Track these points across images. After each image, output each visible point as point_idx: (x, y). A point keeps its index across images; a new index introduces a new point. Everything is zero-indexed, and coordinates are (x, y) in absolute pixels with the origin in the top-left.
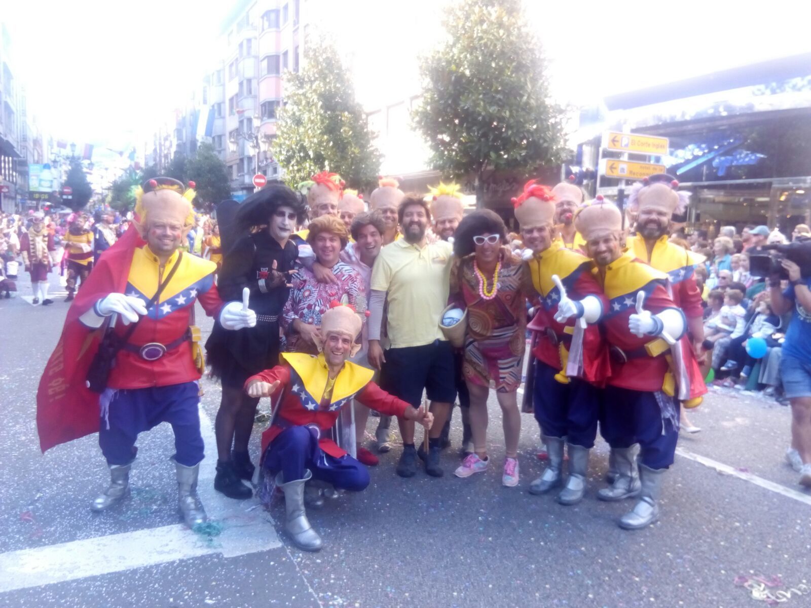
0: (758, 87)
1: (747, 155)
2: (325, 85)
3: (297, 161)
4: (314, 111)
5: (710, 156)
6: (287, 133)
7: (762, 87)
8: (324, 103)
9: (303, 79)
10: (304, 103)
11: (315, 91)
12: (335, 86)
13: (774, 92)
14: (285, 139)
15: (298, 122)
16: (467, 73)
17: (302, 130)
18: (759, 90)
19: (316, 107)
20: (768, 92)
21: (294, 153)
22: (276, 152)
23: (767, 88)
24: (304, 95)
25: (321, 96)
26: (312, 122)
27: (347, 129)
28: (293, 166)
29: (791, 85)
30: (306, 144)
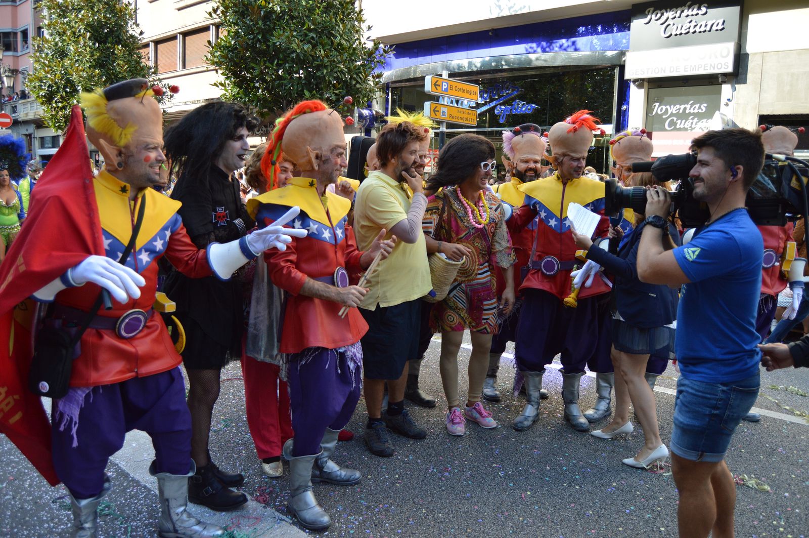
0: (530, 45)
1: (523, 105)
2: (94, 15)
3: (62, 97)
4: (82, 42)
5: (492, 105)
6: (48, 66)
7: (534, 45)
8: (92, 34)
9: (67, 7)
10: (69, 33)
11: (81, 20)
12: (105, 17)
13: (544, 51)
14: (47, 72)
15: (63, 54)
16: (278, 9)
17: (67, 62)
18: (531, 48)
19: (84, 38)
20: (539, 50)
21: (58, 88)
22: (35, 87)
23: (538, 46)
24: (68, 23)
25: (89, 26)
26: (80, 54)
27: (121, 62)
28: (56, 102)
29: (558, 45)
30: (75, 77)
